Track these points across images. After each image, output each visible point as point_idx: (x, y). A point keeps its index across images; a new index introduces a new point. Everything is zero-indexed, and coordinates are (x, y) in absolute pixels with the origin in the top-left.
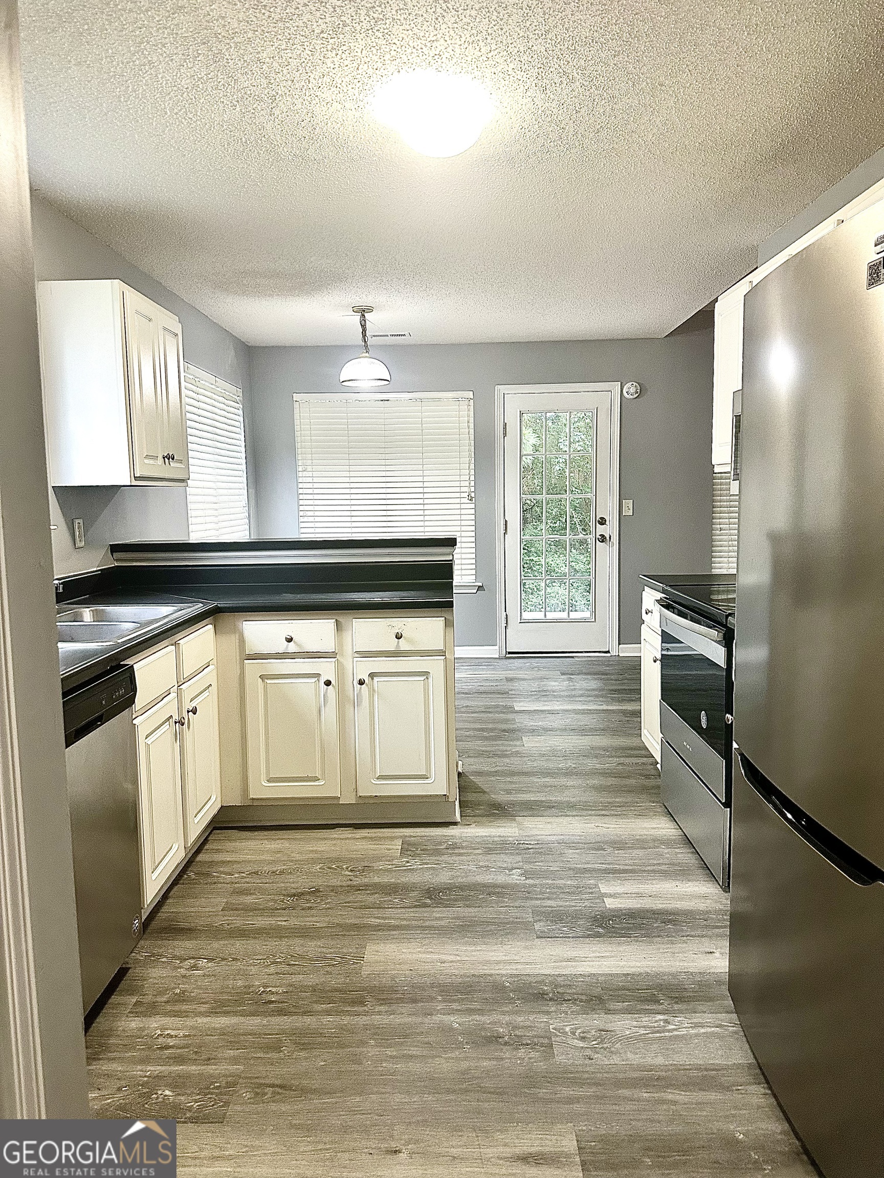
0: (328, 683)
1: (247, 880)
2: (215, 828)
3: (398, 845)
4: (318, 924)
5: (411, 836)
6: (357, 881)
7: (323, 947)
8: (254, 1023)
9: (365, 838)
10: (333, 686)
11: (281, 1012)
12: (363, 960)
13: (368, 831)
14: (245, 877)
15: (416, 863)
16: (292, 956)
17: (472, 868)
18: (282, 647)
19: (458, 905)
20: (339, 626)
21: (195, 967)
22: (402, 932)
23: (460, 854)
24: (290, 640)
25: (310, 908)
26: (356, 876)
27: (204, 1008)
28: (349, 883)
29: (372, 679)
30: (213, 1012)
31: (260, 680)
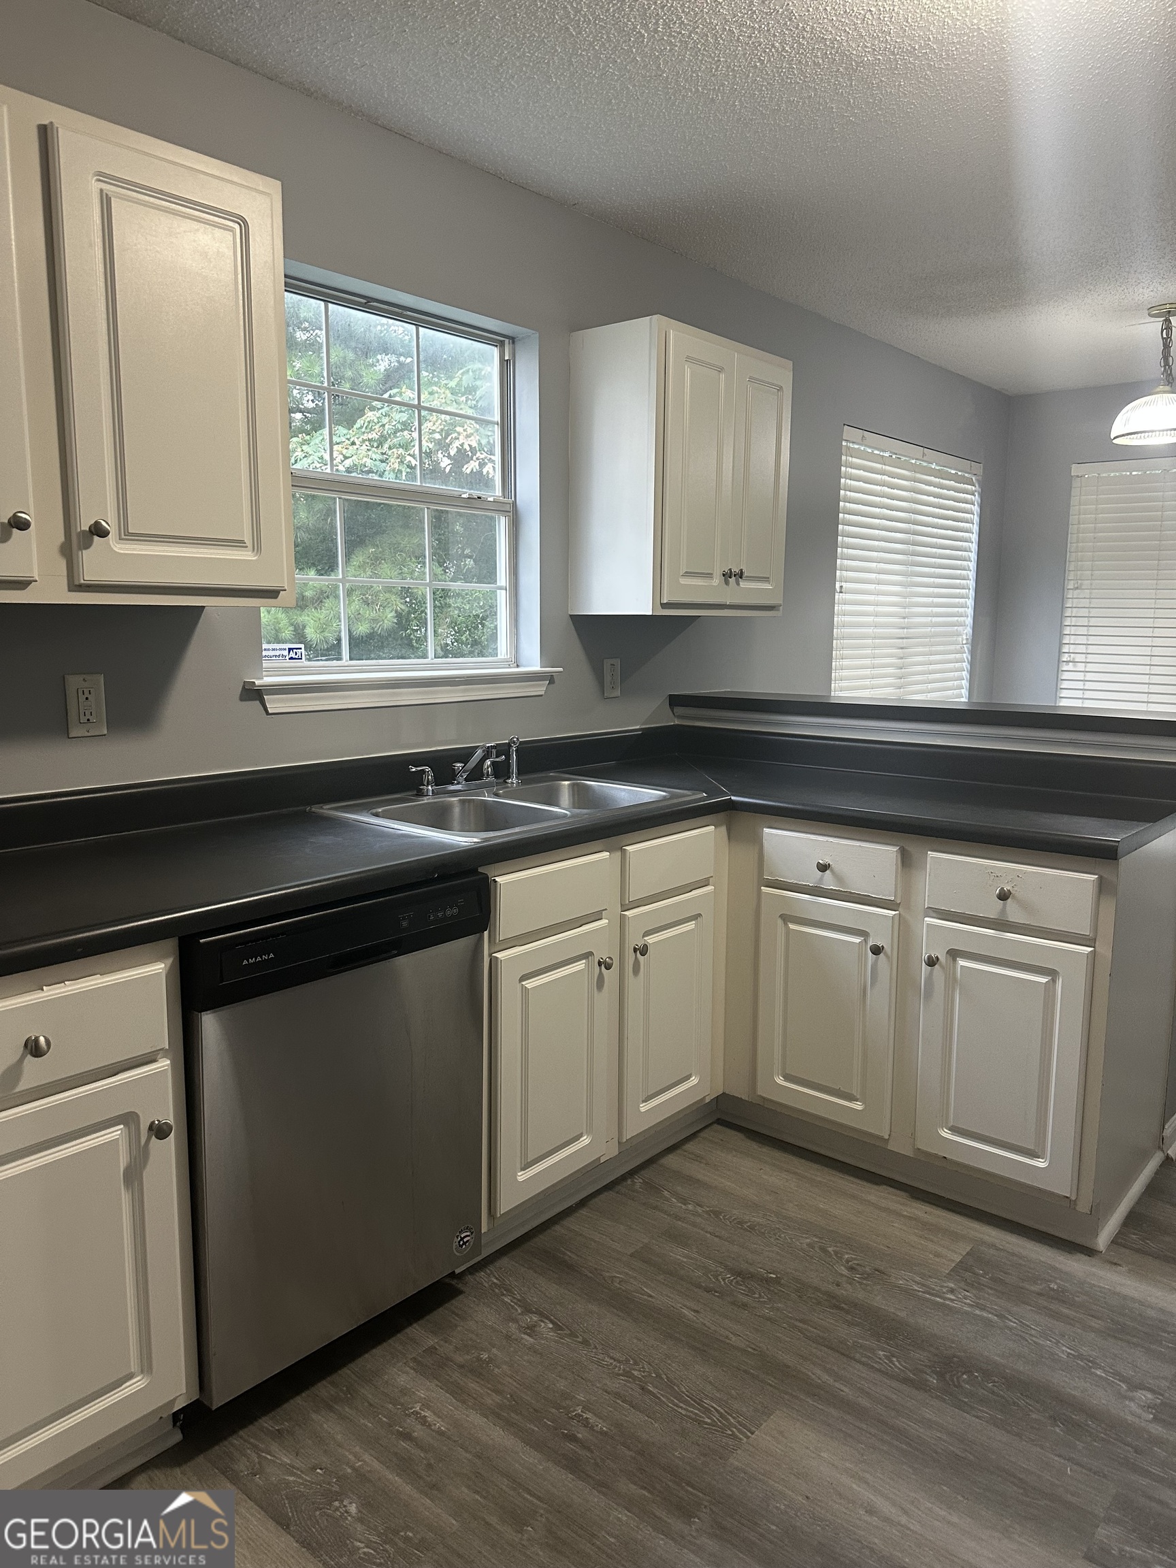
0: (877, 950)
1: (699, 1220)
2: (720, 1122)
3: (956, 1253)
4: (734, 1339)
5: (993, 1246)
6: (846, 1291)
7: (710, 1382)
8: (526, 1459)
9: (916, 1219)
10: (886, 955)
11: (572, 1465)
12: (748, 1437)
13: (928, 1208)
14: (700, 1215)
15: (962, 1300)
16: (658, 1376)
17: (1063, 1351)
18: (812, 877)
19: (980, 1414)
20: (906, 861)
21: (531, 1330)
22: (847, 1417)
23: (1056, 1316)
24: (823, 868)
25: (744, 1306)
26: (850, 1281)
27: (491, 1400)
28: (832, 1288)
29: (954, 960)
30: (494, 1414)
31: (780, 922)
